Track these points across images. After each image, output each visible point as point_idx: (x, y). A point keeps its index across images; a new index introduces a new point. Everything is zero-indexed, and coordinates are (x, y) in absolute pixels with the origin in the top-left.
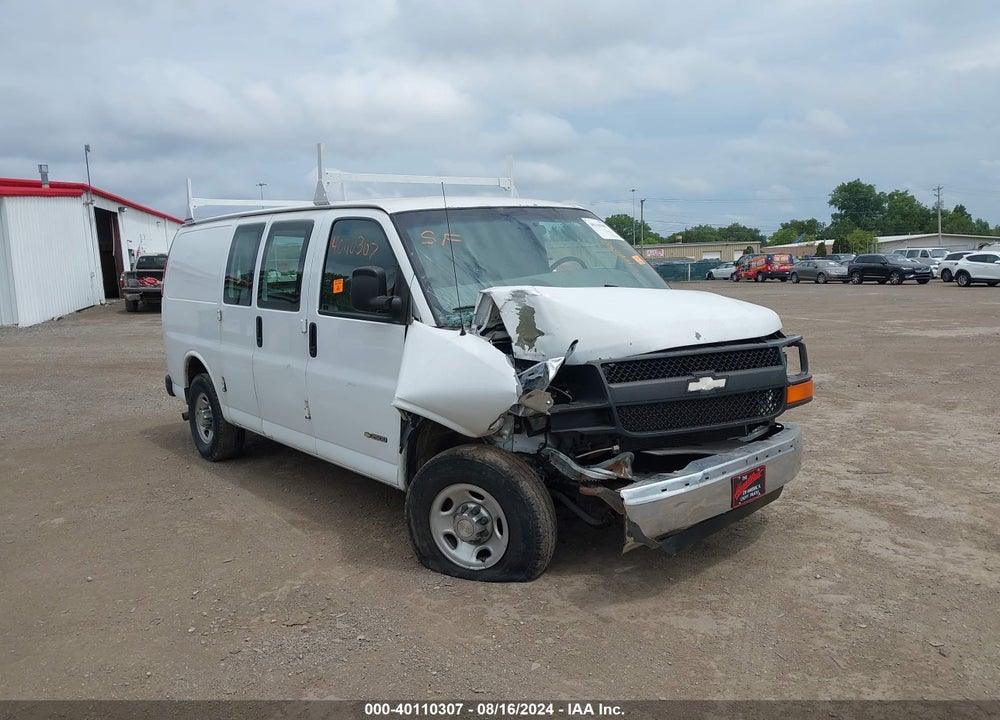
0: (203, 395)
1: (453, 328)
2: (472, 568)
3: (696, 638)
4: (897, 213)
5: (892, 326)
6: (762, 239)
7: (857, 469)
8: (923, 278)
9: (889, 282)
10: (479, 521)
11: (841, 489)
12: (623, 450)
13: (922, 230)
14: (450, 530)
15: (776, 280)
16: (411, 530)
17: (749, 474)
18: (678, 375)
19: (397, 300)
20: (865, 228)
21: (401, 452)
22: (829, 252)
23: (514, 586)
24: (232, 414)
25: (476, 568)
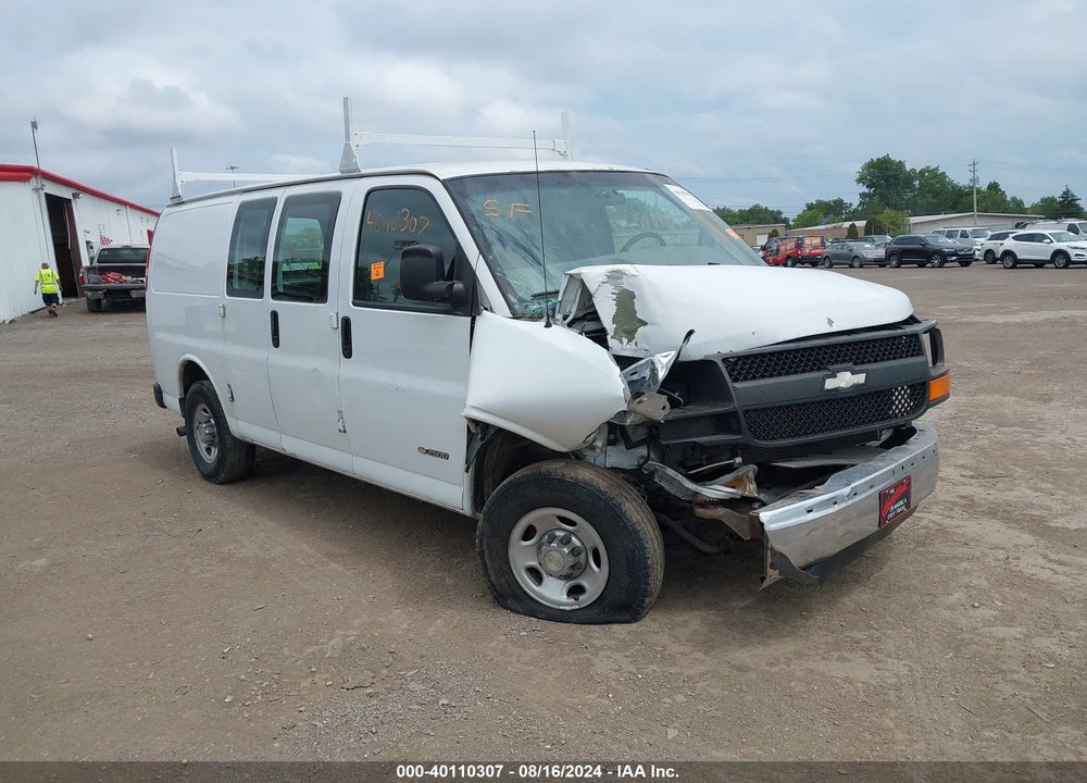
0: (203, 406)
1: (534, 318)
2: (561, 607)
3: (856, 688)
4: (928, 191)
5: (949, 311)
6: (785, 221)
7: (971, 473)
8: (966, 260)
9: (929, 265)
10: (572, 551)
11: (962, 497)
12: (745, 463)
13: (954, 208)
14: (534, 563)
15: (807, 265)
16: (484, 564)
17: (896, 486)
18: (812, 370)
19: (458, 286)
20: (895, 207)
21: (467, 471)
22: (861, 234)
23: (616, 627)
24: (241, 427)
25: (568, 608)
